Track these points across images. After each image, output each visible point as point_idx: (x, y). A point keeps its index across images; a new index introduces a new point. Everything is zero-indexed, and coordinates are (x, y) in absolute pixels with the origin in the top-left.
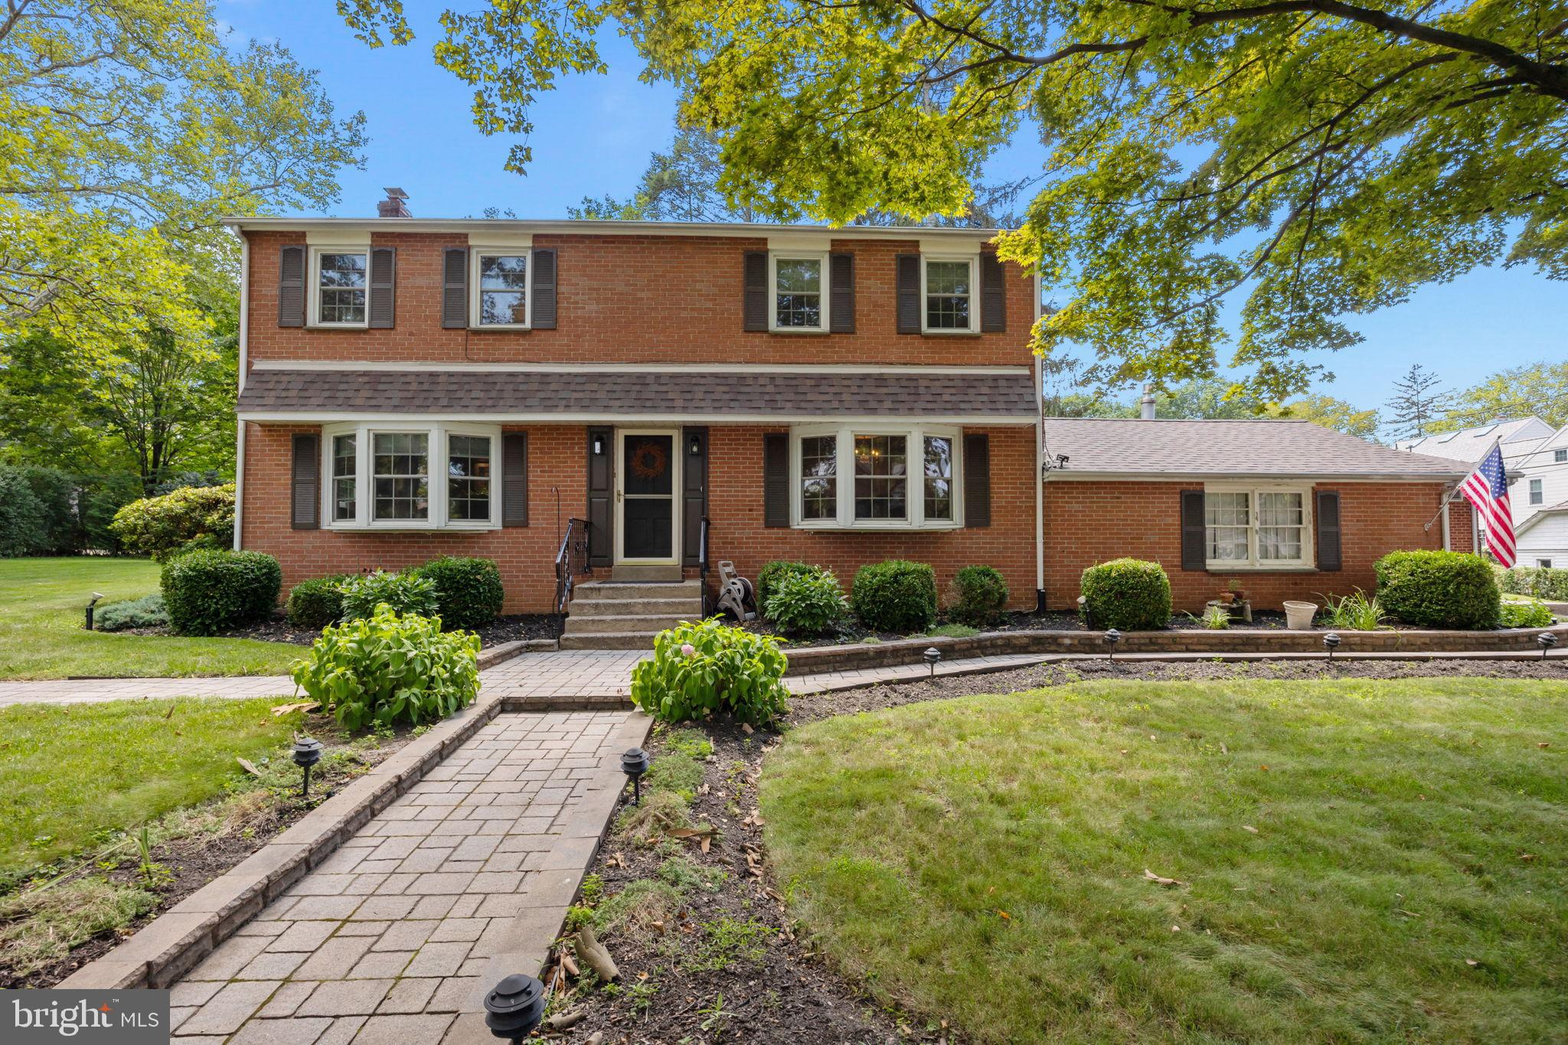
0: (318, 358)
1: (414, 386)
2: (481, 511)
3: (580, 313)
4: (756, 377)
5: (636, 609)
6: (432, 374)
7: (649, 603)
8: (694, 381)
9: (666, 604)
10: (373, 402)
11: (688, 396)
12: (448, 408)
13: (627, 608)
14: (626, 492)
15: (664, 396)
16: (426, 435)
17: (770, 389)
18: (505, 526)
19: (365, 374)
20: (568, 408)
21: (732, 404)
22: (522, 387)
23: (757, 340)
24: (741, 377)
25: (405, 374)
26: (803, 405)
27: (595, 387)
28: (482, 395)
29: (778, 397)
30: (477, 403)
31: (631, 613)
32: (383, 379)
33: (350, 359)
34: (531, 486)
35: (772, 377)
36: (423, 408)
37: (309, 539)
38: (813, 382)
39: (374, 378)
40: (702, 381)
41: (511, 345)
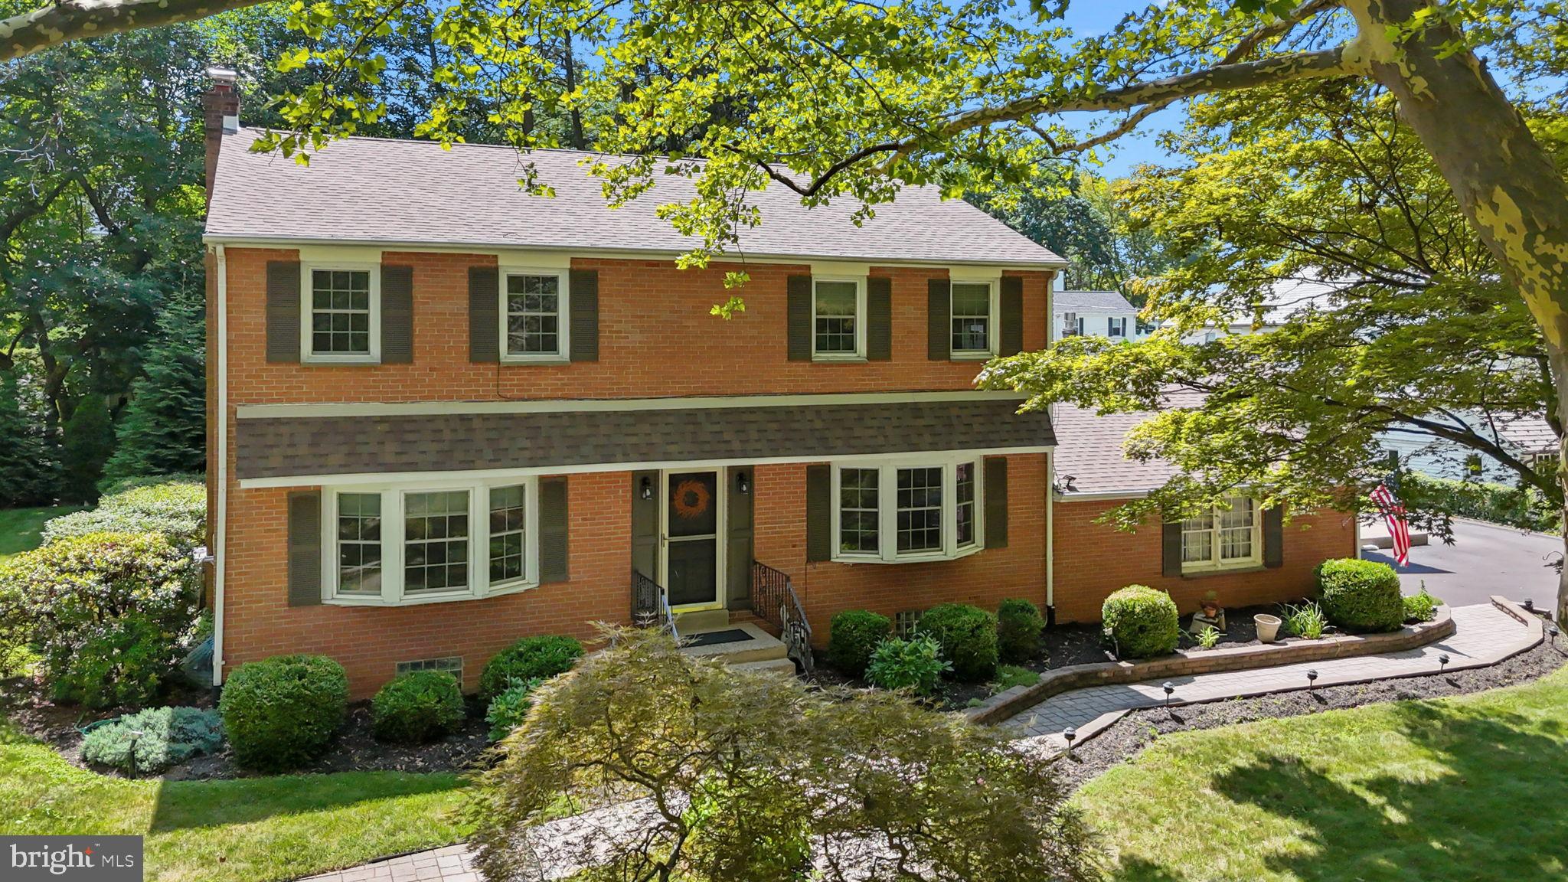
0: (318, 400)
1: (447, 435)
2: (514, 571)
3: (623, 343)
6: (463, 418)
8: (746, 417)
10: (405, 459)
11: (744, 437)
12: (495, 463)
14: (671, 535)
15: (719, 438)
16: (466, 494)
17: (818, 424)
18: (543, 581)
19: (383, 420)
21: (788, 444)
22: (570, 431)
23: (801, 369)
24: (788, 411)
25: (432, 419)
27: (647, 428)
28: (529, 444)
29: (828, 435)
30: (527, 454)
32: (407, 427)
33: (358, 400)
34: (572, 537)
35: (817, 410)
36: (468, 465)
37: (308, 617)
38: (855, 415)
39: (399, 426)
40: (752, 417)
41: (547, 381)
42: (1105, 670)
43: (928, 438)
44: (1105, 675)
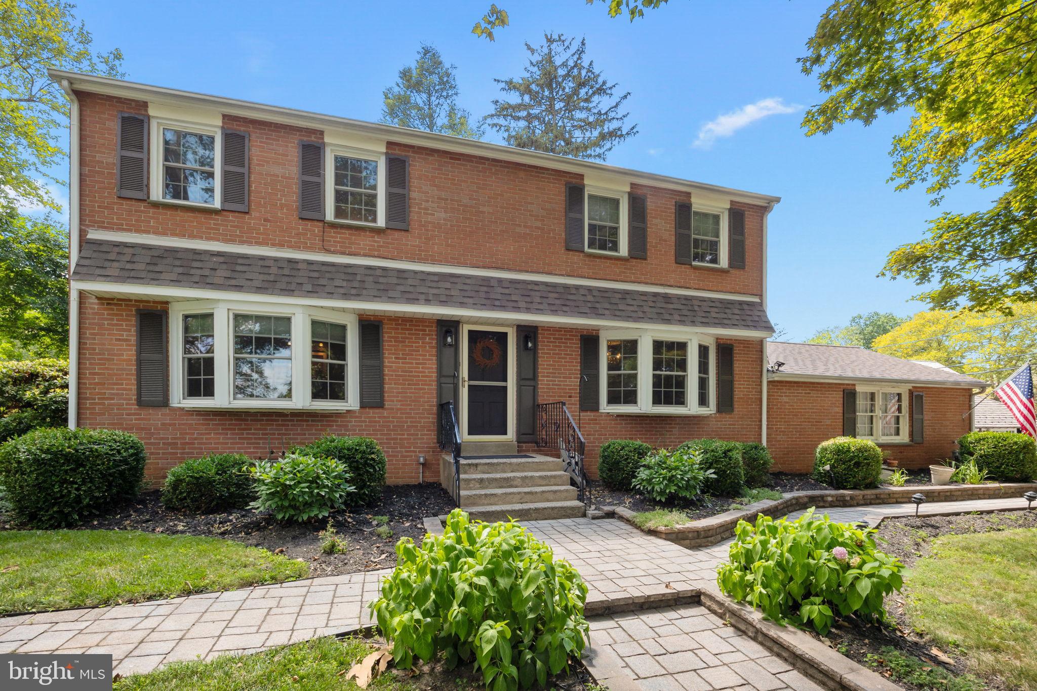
0: (164, 234)
1: (274, 270)
2: (338, 393)
3: (430, 218)
4: (577, 287)
5: (515, 483)
6: (290, 261)
7: (526, 477)
8: (530, 287)
9: (540, 477)
10: (233, 282)
11: (528, 299)
12: (312, 293)
13: (507, 482)
14: (469, 379)
15: (508, 298)
16: (289, 319)
17: (590, 298)
18: (363, 406)
19: (219, 254)
20: (428, 301)
21: (565, 308)
22: (381, 280)
23: (576, 258)
24: (566, 287)
25: (263, 258)
26: (618, 313)
27: (448, 285)
28: (344, 284)
29: (598, 305)
30: (342, 291)
31: (511, 486)
32: (240, 261)
33: (201, 238)
34: (386, 371)
35: (590, 289)
36: (288, 291)
37: (157, 417)
38: (620, 296)
39: (231, 260)
40: (536, 288)
41: (365, 241)
42: (829, 495)
43: (677, 317)
44: (830, 499)
